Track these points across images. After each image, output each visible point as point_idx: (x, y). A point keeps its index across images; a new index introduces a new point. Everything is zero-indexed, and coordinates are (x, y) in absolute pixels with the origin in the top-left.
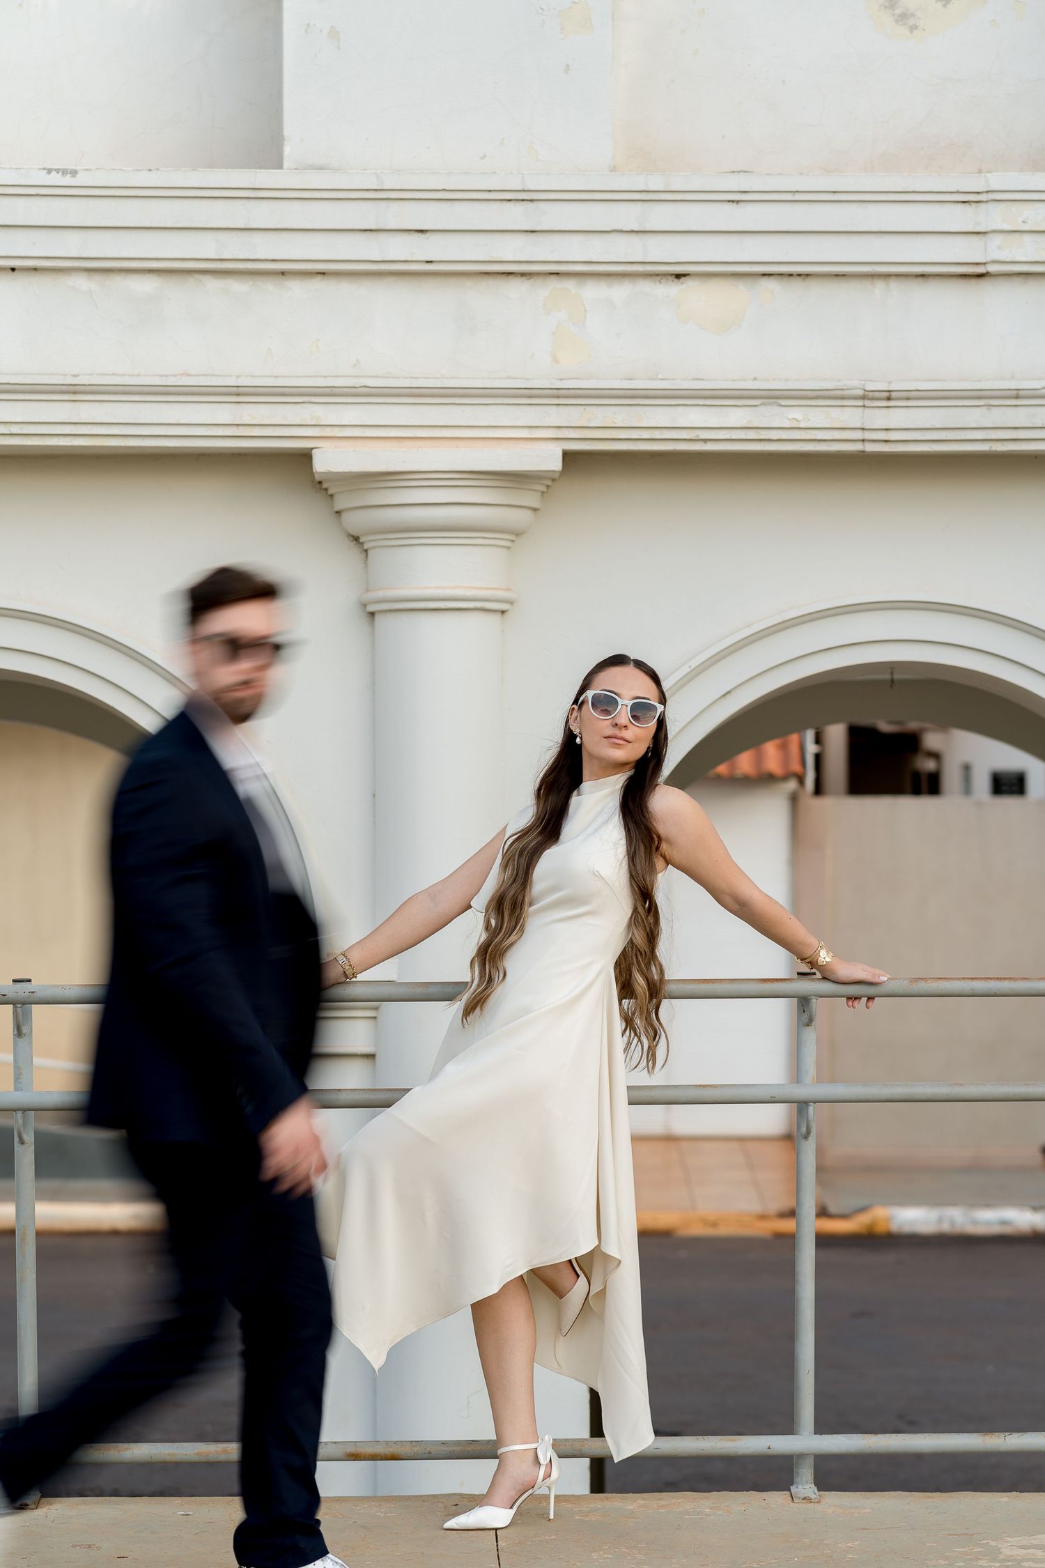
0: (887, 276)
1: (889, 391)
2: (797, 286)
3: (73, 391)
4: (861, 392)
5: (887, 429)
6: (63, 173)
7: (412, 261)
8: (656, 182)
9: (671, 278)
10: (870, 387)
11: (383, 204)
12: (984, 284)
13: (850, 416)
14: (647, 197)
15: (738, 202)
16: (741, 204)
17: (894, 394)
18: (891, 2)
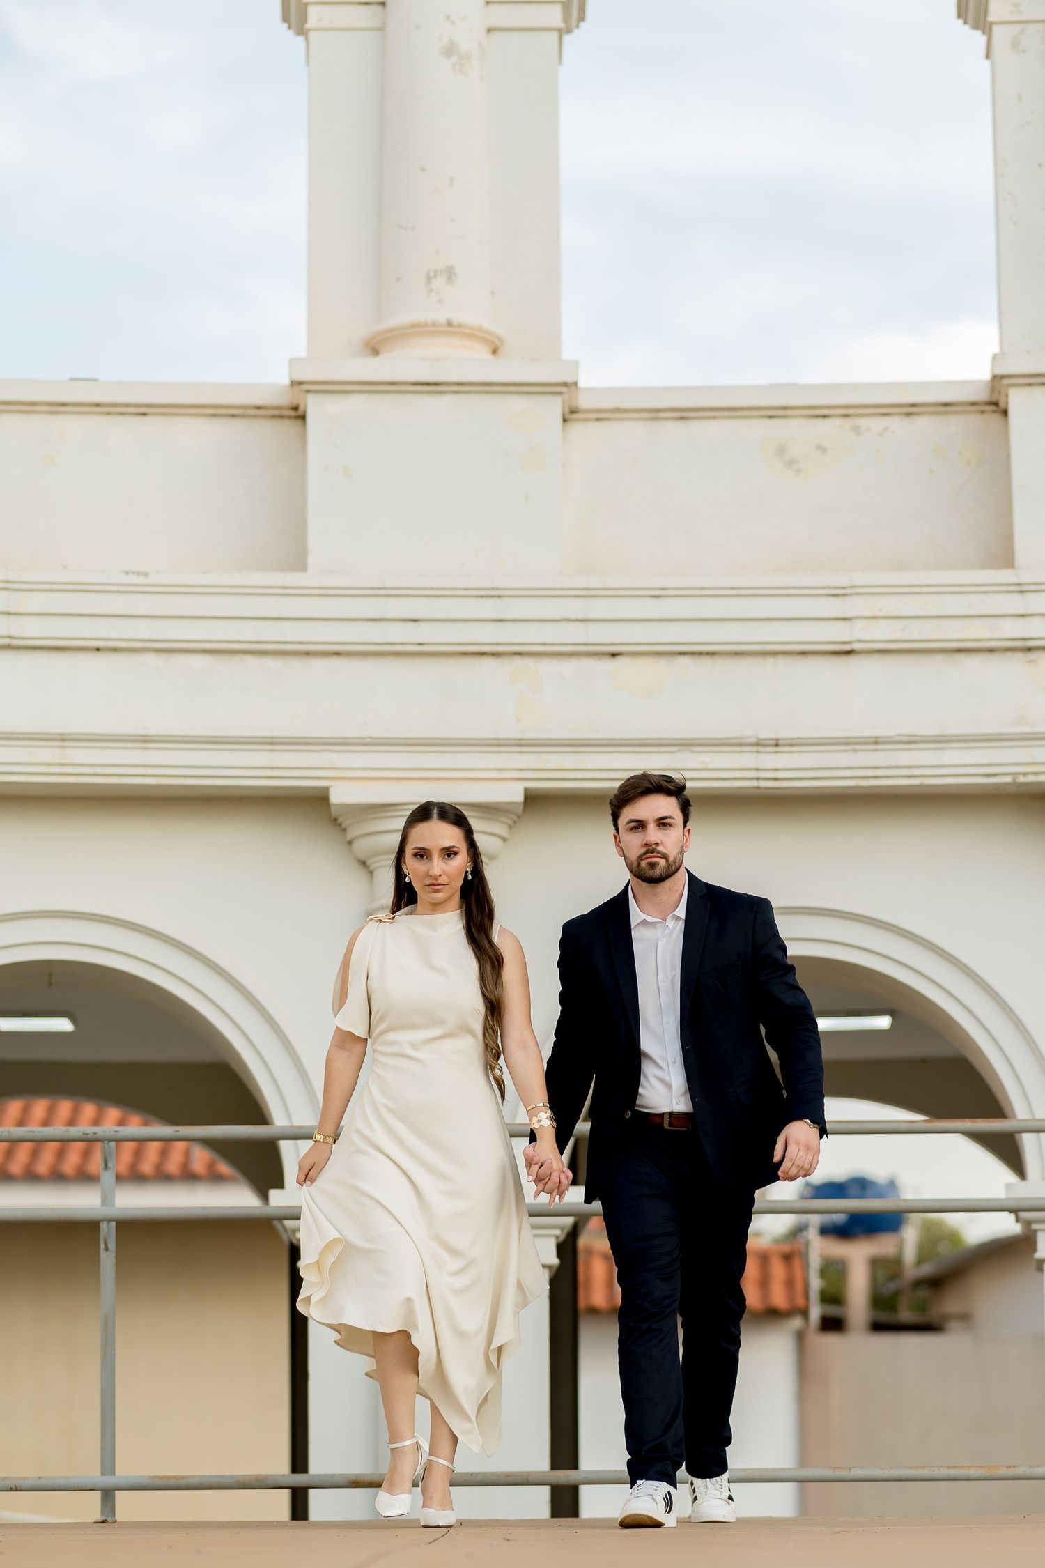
0: (775, 654)
1: (777, 739)
2: (706, 661)
4: (754, 740)
5: (776, 770)
6: (138, 575)
7: (407, 644)
8: (594, 582)
9: (607, 657)
10: (762, 735)
11: (384, 599)
12: (851, 660)
13: (747, 759)
14: (588, 594)
15: (658, 597)
16: (661, 599)
17: (780, 742)
18: (781, 451)
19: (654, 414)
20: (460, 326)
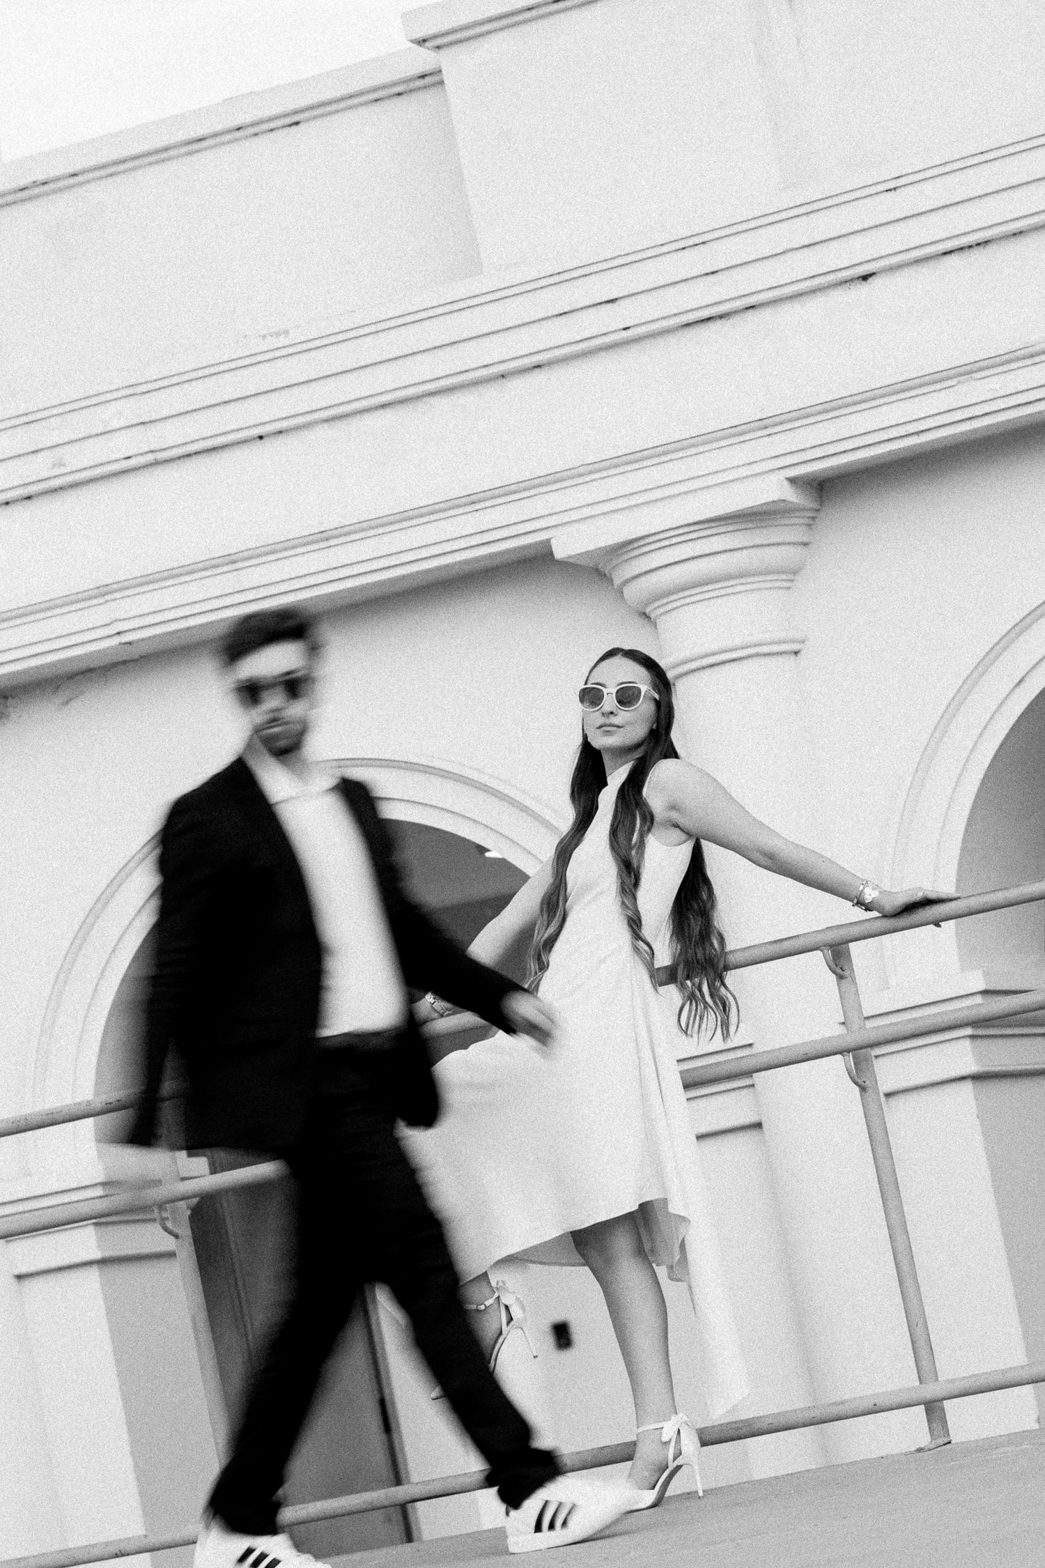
3: (324, 538)
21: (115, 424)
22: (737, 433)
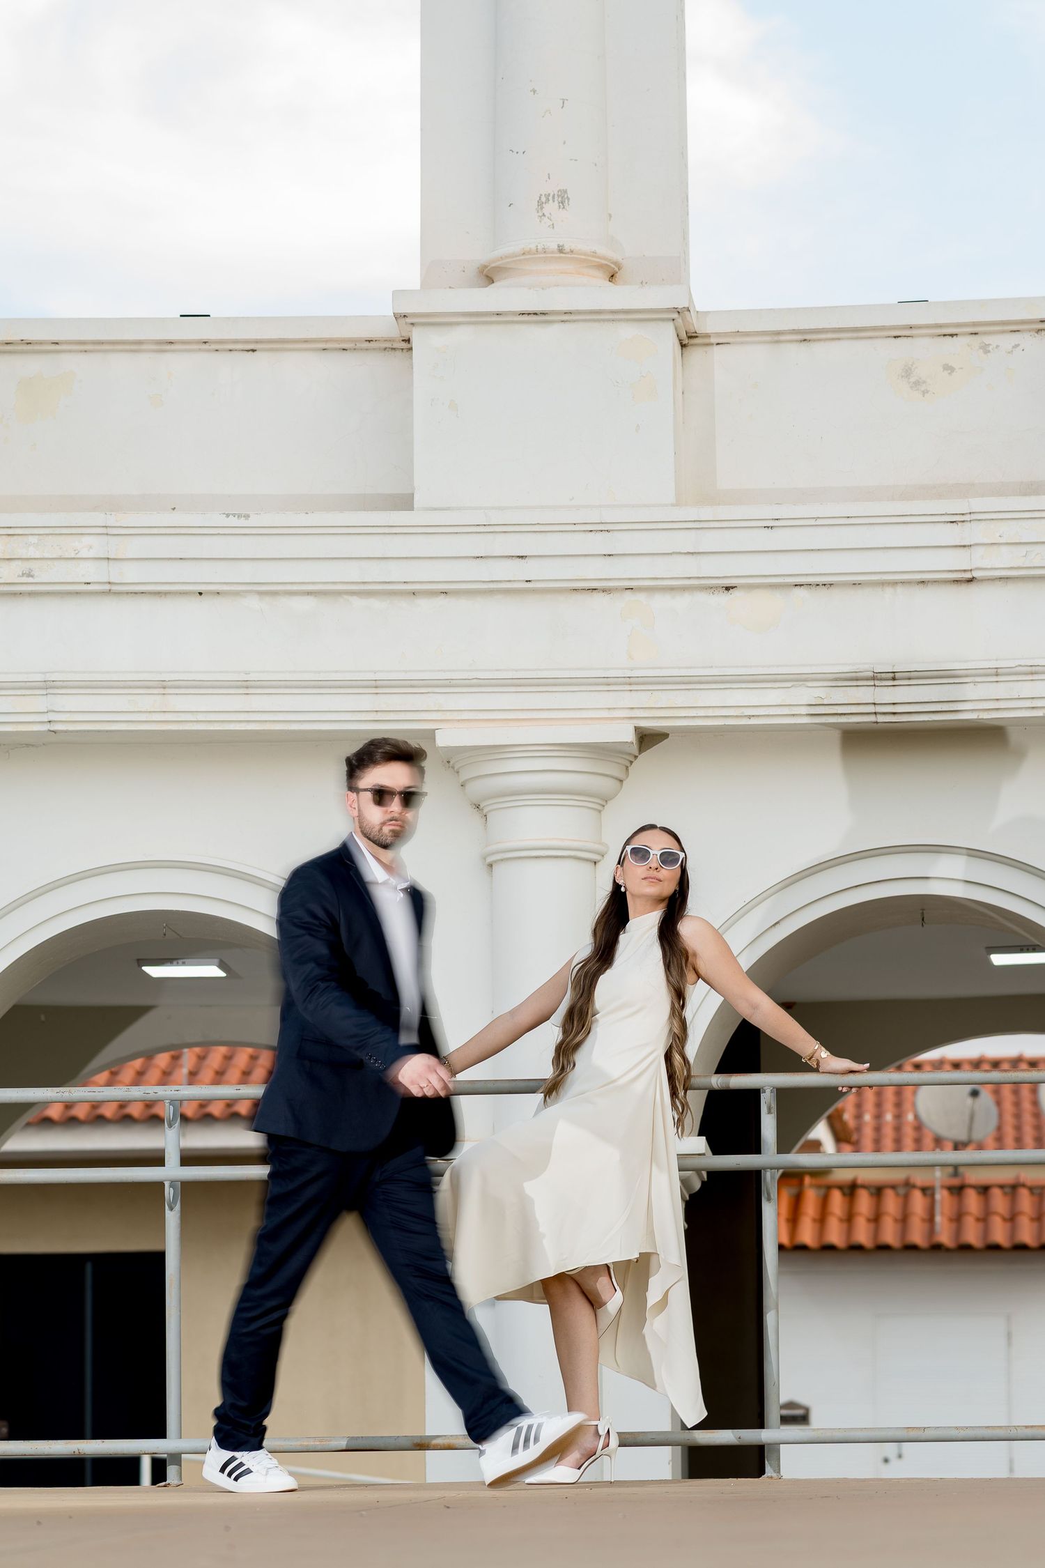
0: (895, 583)
1: (894, 672)
2: (823, 592)
3: (246, 686)
4: (871, 674)
5: (894, 704)
6: (238, 517)
7: (514, 581)
8: (706, 514)
9: (722, 591)
10: (879, 669)
11: (491, 536)
12: (973, 588)
13: (863, 694)
14: (699, 526)
15: (772, 527)
16: (774, 530)
17: (897, 676)
18: (907, 372)
19: (776, 337)
20: (572, 252)
21: (84, 554)
22: (607, 683)
